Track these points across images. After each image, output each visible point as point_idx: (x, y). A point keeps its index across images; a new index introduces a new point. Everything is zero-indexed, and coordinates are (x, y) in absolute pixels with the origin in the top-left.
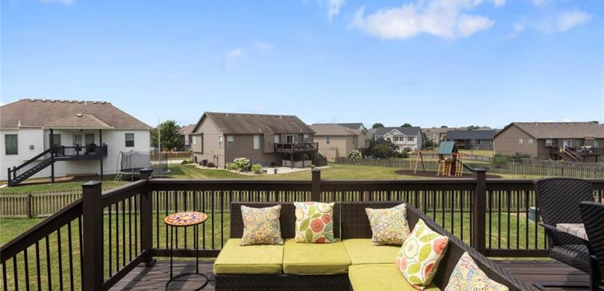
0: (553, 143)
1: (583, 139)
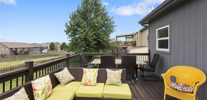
0: (15, 50)
1: (24, 48)
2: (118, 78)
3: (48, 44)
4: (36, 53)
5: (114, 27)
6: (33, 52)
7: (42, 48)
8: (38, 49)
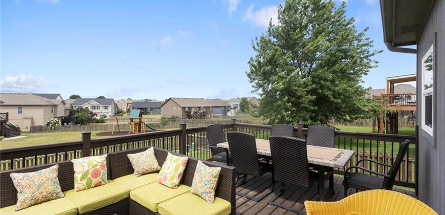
0: (189, 110)
1: (199, 108)
2: (206, 185)
3: (238, 100)
4: (217, 117)
5: (373, 54)
6: (213, 114)
7: (227, 108)
8: (220, 109)
